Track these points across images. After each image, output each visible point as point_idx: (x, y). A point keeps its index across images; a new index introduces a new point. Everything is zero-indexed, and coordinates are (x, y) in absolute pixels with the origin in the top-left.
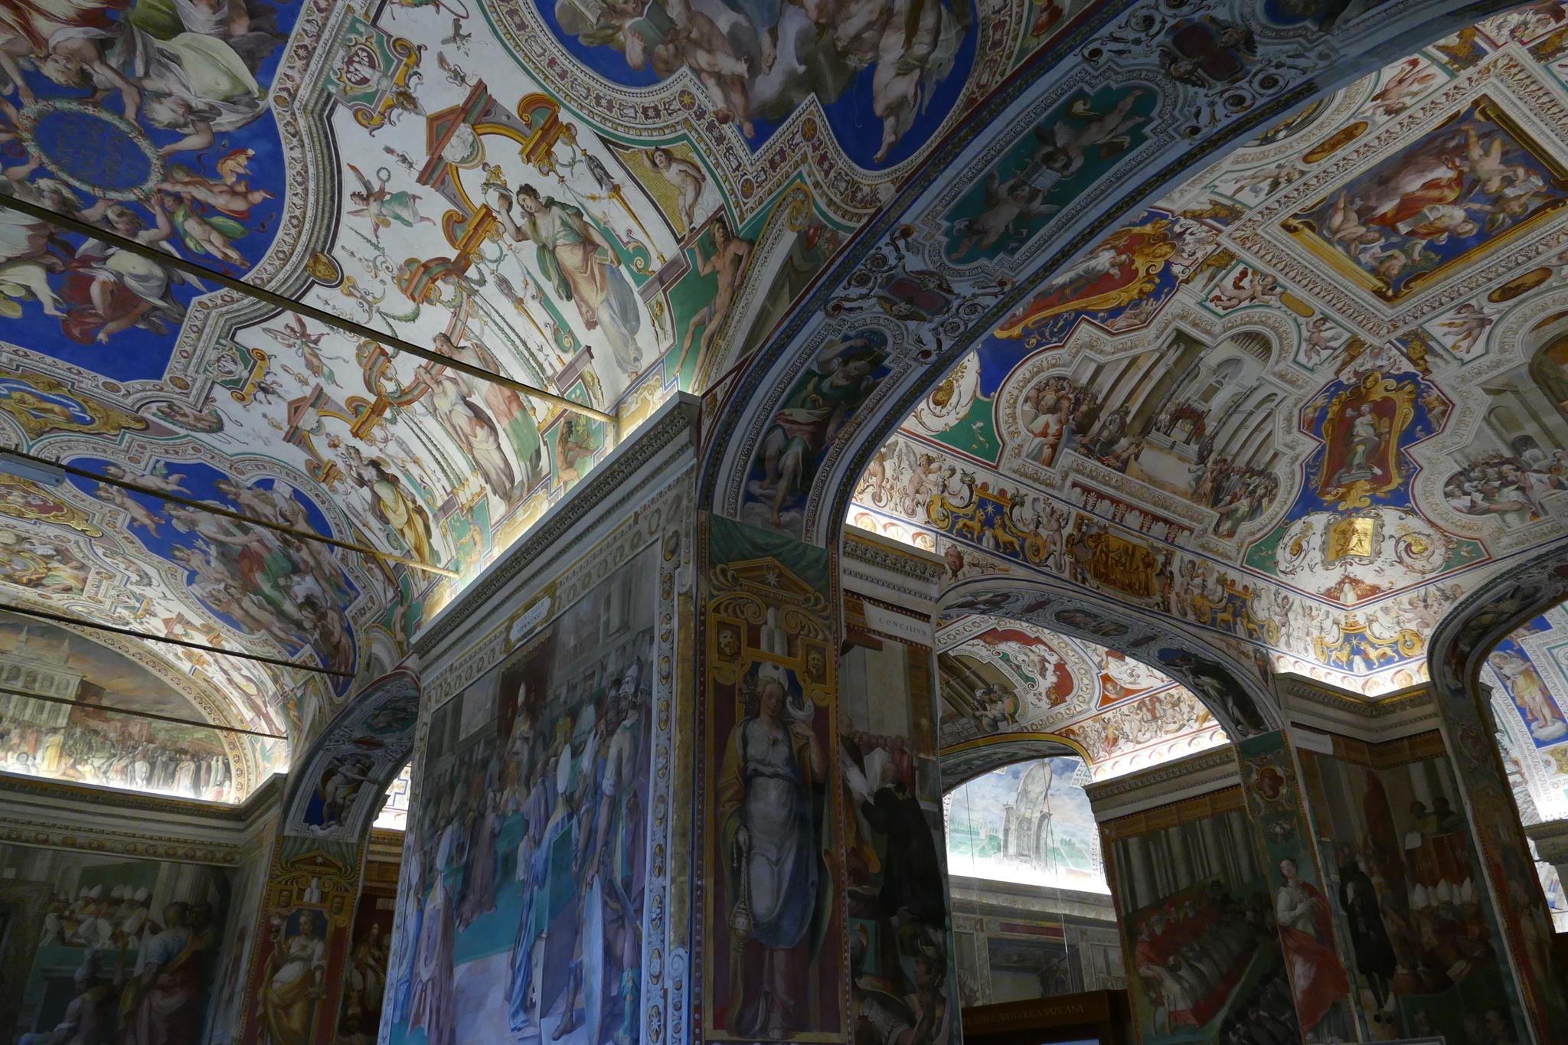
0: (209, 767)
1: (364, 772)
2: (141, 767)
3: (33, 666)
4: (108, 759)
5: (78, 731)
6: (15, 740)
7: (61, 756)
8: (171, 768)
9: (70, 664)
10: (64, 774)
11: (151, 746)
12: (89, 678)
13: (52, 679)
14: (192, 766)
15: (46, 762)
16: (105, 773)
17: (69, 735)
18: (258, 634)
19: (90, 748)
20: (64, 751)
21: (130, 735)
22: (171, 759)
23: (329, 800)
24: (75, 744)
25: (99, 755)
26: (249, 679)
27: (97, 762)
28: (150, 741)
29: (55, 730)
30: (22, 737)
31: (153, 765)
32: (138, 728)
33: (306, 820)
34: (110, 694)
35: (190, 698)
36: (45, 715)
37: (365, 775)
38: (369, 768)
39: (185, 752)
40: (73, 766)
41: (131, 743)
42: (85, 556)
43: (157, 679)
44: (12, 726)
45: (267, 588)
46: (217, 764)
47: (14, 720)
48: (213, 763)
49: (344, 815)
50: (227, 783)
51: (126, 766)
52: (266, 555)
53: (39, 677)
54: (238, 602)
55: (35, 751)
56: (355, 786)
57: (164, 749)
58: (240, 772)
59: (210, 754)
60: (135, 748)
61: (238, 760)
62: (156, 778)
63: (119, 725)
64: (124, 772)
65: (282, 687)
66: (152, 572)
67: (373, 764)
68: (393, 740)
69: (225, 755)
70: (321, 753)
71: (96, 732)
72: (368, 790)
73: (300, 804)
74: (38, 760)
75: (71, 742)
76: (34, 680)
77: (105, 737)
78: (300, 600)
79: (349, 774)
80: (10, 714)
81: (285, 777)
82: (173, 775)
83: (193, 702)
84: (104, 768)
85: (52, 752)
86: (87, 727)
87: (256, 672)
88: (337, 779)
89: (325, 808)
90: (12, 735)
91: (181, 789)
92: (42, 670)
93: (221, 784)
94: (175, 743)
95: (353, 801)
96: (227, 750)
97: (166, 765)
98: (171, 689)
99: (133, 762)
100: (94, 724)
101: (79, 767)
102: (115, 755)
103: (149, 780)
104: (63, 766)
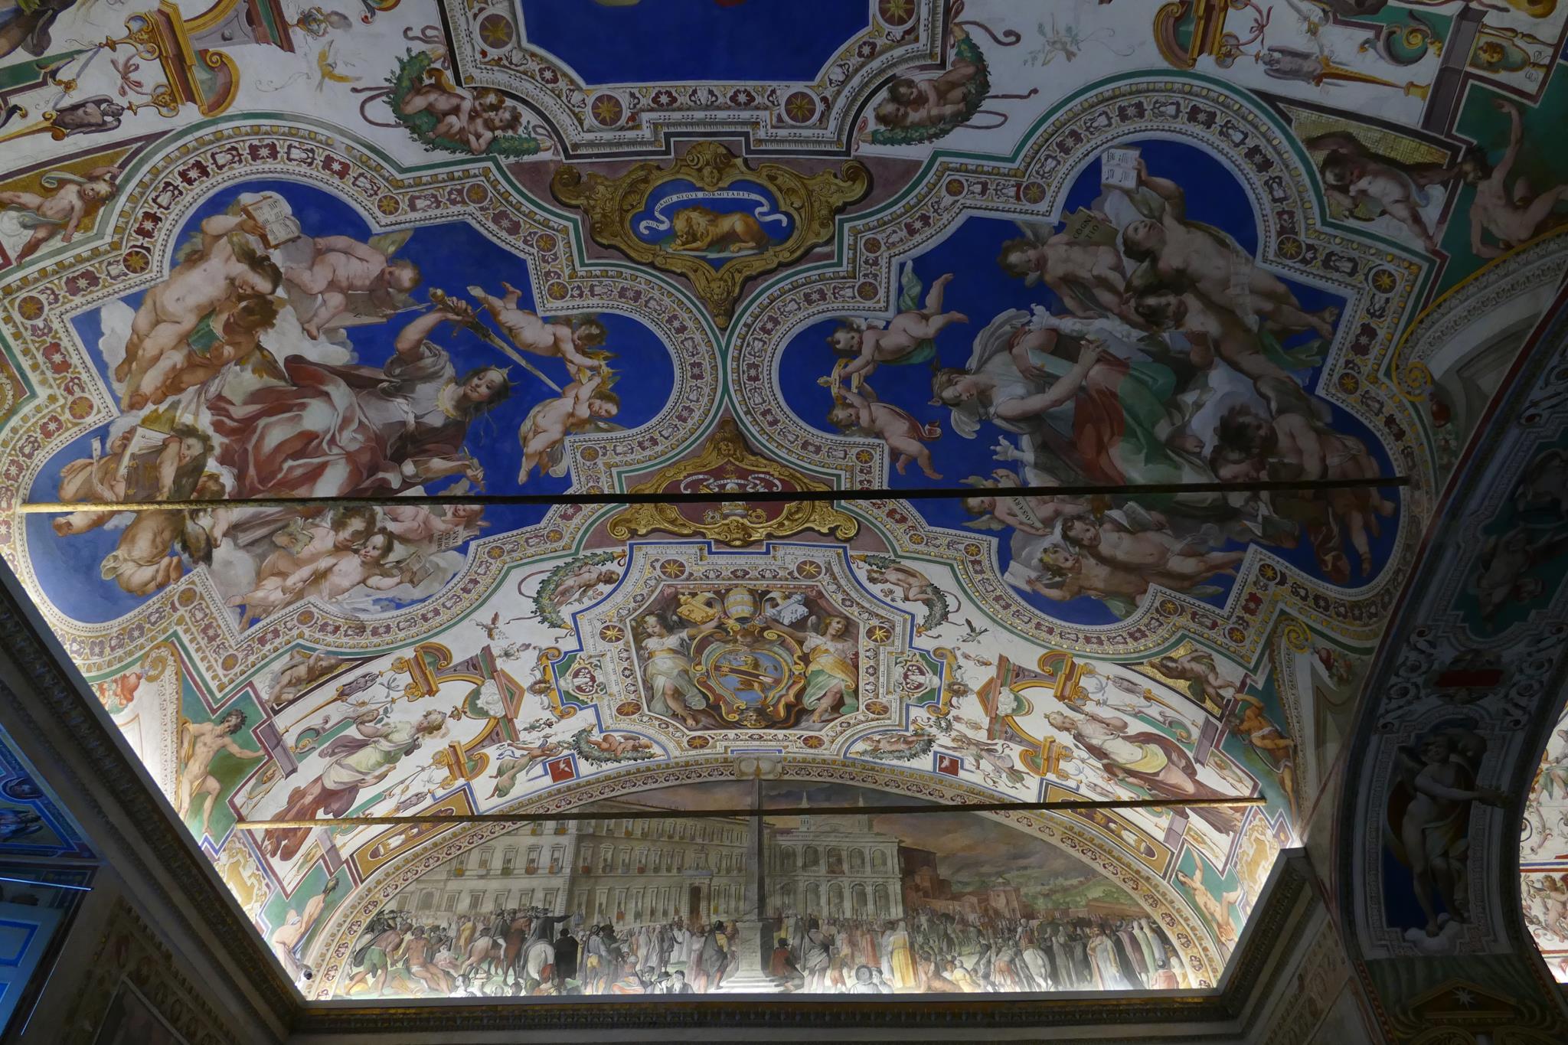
0: (1134, 940)
1: (1465, 777)
2: (1033, 959)
3: (831, 841)
4: (982, 954)
5: (923, 919)
6: (845, 950)
7: (914, 962)
8: (1078, 951)
9: (876, 829)
10: (929, 988)
11: (1034, 923)
12: (908, 842)
13: (861, 854)
14: (1109, 943)
15: (898, 975)
16: (986, 976)
17: (914, 929)
18: (1145, 602)
19: (951, 943)
20: (917, 954)
21: (997, 912)
22: (1072, 938)
23: (1418, 868)
24: (927, 941)
25: (966, 950)
26: (1144, 739)
27: (969, 963)
28: (1030, 916)
29: (892, 925)
30: (853, 944)
31: (1049, 952)
32: (1002, 901)
33: (1391, 923)
34: (946, 857)
35: (1055, 841)
36: (871, 907)
37: (1469, 785)
38: (1475, 763)
39: (1088, 923)
40: (937, 974)
41: (1002, 924)
42: (848, 600)
43: (998, 824)
44: (833, 930)
45: (1137, 472)
46: (1143, 934)
47: (833, 922)
48: (1136, 932)
49: (1458, 896)
50: (1174, 961)
51: (1012, 961)
52: (1121, 385)
53: (844, 854)
54: (1092, 549)
55: (877, 959)
56: (1456, 816)
57: (1054, 924)
58: (1187, 943)
59: (1126, 918)
60: (1012, 931)
61: (1172, 923)
62: (1063, 973)
63: (975, 900)
64: (1011, 969)
65: (1218, 699)
66: (940, 577)
67: (1482, 747)
68: (1521, 648)
69: (1148, 917)
70: (1374, 739)
71: (948, 918)
72: (1486, 820)
73: (1368, 887)
74: (886, 975)
75: (920, 939)
76: (840, 861)
77: (964, 922)
78: (1210, 441)
79: (1439, 790)
80: (825, 913)
81: (1305, 852)
82: (1086, 962)
83: (1062, 846)
84: (982, 970)
85: (900, 959)
86: (934, 912)
87: (1154, 711)
88: (1418, 807)
89: (1417, 888)
90: (838, 943)
91: (1108, 980)
92: (845, 845)
93: (1165, 965)
94: (1065, 912)
95: (1463, 858)
96: (1148, 909)
97: (1068, 949)
98: (1024, 835)
99: (1019, 953)
100: (941, 905)
101: (946, 975)
102: (988, 947)
103: (1054, 975)
104: (923, 977)
